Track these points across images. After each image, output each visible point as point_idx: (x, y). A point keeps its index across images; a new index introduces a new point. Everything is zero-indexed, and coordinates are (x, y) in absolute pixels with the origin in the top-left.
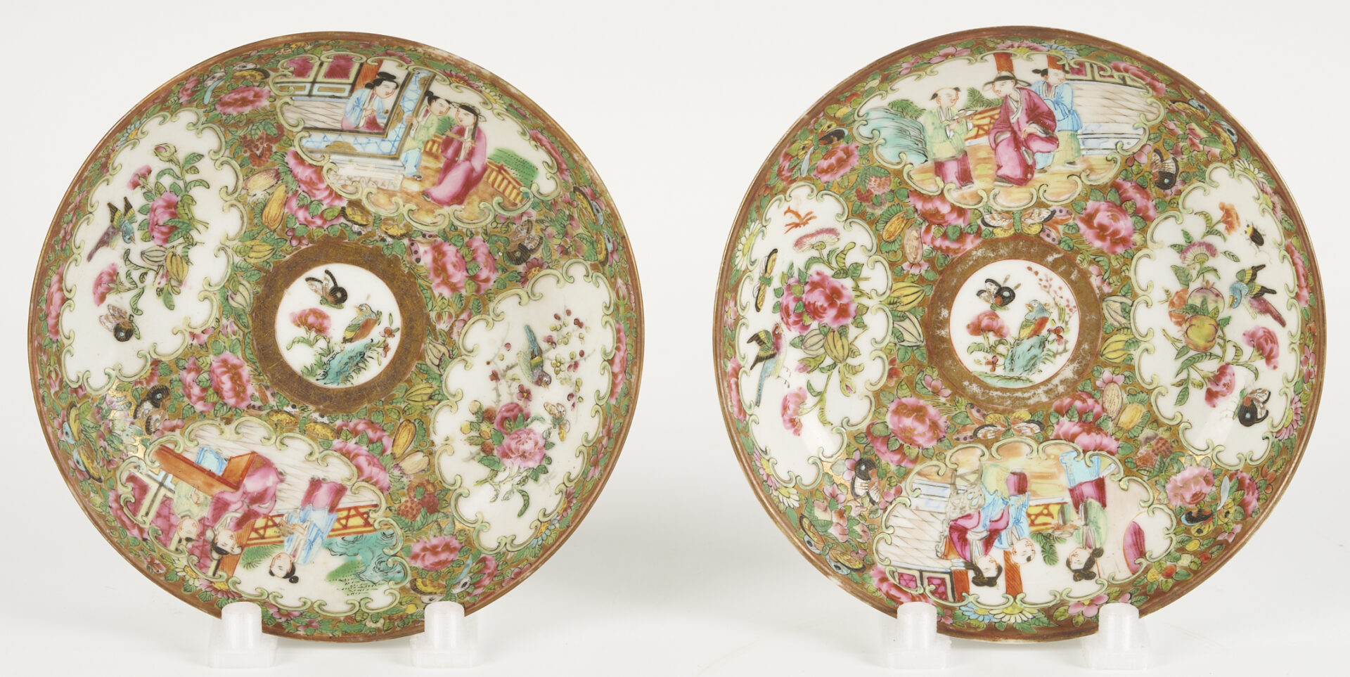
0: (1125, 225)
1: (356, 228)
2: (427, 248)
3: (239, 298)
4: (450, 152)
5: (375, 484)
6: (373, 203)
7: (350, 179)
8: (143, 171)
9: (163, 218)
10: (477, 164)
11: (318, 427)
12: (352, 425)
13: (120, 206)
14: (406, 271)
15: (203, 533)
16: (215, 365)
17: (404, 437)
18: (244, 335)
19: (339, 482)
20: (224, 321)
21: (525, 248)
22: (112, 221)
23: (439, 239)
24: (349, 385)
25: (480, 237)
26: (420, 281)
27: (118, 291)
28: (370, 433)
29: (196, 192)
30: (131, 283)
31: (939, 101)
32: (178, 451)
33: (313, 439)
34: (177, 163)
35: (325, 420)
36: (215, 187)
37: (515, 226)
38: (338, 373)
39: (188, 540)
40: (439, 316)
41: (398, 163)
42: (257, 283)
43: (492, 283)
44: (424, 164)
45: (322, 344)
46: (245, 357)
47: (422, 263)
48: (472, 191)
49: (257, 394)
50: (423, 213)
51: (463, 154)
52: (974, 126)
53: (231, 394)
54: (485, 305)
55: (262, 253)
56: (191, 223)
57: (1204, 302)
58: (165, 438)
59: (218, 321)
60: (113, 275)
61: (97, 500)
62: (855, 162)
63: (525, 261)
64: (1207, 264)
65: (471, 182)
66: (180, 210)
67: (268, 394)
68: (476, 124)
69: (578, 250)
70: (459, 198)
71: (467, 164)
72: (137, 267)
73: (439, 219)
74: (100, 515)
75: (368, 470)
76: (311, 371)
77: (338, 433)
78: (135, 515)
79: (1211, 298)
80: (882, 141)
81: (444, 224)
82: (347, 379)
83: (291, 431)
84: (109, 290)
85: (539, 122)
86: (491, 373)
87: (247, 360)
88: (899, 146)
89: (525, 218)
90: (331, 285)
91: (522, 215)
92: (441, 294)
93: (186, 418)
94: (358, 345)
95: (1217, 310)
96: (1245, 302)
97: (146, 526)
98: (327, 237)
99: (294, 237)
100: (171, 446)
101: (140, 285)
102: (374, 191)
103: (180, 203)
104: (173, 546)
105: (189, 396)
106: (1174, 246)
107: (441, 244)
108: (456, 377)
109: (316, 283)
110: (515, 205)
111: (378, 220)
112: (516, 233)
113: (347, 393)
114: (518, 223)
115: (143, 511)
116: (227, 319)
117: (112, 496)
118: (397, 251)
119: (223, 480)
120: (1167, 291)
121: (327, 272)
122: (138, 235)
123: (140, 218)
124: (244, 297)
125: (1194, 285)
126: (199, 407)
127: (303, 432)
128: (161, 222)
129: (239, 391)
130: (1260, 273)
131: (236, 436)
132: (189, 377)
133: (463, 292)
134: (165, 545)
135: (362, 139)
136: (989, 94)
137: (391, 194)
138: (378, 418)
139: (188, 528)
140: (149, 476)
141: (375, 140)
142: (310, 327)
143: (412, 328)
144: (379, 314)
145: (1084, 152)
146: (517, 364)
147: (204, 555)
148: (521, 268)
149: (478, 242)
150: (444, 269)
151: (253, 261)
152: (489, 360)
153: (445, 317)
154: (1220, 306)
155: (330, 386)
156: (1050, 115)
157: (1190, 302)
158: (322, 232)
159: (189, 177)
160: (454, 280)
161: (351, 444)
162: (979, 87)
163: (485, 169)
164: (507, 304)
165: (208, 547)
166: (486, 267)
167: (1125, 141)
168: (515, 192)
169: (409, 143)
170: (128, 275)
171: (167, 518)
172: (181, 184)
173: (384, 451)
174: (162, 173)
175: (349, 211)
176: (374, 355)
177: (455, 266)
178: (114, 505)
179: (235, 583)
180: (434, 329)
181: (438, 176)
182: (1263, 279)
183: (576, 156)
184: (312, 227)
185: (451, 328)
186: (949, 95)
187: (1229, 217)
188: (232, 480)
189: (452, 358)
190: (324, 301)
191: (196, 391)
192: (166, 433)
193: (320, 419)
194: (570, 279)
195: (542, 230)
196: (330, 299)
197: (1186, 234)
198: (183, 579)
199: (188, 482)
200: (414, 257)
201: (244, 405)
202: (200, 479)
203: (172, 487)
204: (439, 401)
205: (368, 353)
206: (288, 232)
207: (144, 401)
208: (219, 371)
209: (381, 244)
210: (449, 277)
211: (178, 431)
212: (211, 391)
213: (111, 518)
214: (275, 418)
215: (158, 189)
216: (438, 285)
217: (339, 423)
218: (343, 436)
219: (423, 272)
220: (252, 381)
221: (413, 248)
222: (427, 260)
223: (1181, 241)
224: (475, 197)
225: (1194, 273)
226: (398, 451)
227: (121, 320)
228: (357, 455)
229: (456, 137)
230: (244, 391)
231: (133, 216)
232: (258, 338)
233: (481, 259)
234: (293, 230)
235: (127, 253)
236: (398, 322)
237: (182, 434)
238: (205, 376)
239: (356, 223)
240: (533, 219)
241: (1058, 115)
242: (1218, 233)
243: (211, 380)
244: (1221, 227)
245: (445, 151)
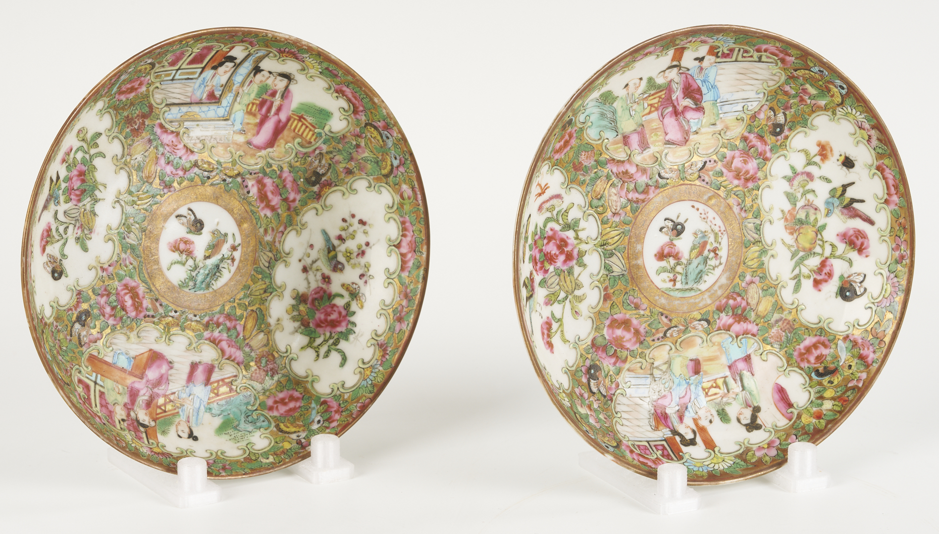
0: (752, 166)
1: (205, 174)
2: (254, 182)
3: (132, 236)
4: (264, 110)
5: (234, 360)
6: (215, 154)
7: (199, 139)
9: (77, 184)
10: (284, 116)
11: (193, 324)
12: (215, 319)
15: (129, 415)
16: (119, 288)
17: (250, 323)
18: (138, 264)
19: (210, 362)
20: (123, 255)
21: (317, 173)
23: (261, 175)
25: (287, 170)
26: (251, 207)
28: (228, 324)
29: (97, 162)
30: (59, 236)
31: (628, 89)
32: (101, 356)
33: (191, 333)
35: (197, 318)
36: (109, 156)
37: (310, 159)
40: (266, 231)
41: (229, 122)
42: (143, 224)
43: (297, 202)
44: (247, 121)
45: (190, 263)
46: (140, 280)
47: (251, 194)
48: (280, 137)
49: (150, 306)
50: (248, 157)
51: (273, 110)
53: (132, 308)
54: (295, 219)
55: (145, 201)
56: (95, 186)
57: (807, 216)
58: (91, 348)
59: (119, 255)
63: (318, 183)
64: (807, 188)
66: (88, 177)
67: (158, 304)
68: (287, 87)
69: (362, 169)
70: (271, 143)
71: (276, 116)
72: (62, 223)
73: (259, 160)
75: (228, 350)
76: (185, 283)
77: (207, 326)
79: (811, 211)
81: (263, 163)
82: (209, 287)
83: (175, 329)
86: (301, 267)
87: (141, 283)
89: (317, 152)
90: (193, 218)
91: (315, 149)
92: (265, 215)
93: (104, 330)
95: (816, 220)
96: (838, 211)
99: (165, 187)
100: (95, 354)
101: (64, 236)
102: (215, 146)
103: (87, 171)
105: (104, 315)
106: (784, 177)
107: (262, 178)
108: (280, 274)
109: (183, 218)
110: (311, 142)
112: (312, 163)
114: (313, 156)
116: (125, 253)
119: (132, 373)
121: (189, 209)
122: (62, 198)
123: (63, 186)
124: (135, 235)
125: (800, 203)
126: (112, 321)
127: (183, 330)
128: (75, 188)
129: (137, 306)
131: (139, 338)
132: (103, 300)
133: (280, 211)
135: (204, 108)
138: (231, 312)
140: (88, 378)
141: (213, 107)
142: (182, 251)
143: (248, 243)
144: (226, 235)
145: (721, 116)
148: (316, 188)
149: (286, 174)
150: (266, 196)
151: (139, 207)
152: (300, 258)
153: (270, 231)
154: (819, 217)
156: (699, 91)
157: (797, 217)
158: (182, 180)
159: (93, 151)
160: (273, 203)
161: (216, 333)
163: (288, 120)
164: (309, 216)
166: (293, 190)
168: (311, 133)
169: (237, 106)
172: (88, 156)
173: (238, 335)
174: (77, 150)
175: (200, 163)
176: (226, 266)
177: (272, 193)
181: (256, 129)
185: (274, 238)
186: (635, 84)
187: (824, 151)
188: (138, 372)
189: (276, 260)
190: (189, 231)
192: (92, 344)
193: (194, 318)
194: (354, 191)
195: (331, 158)
196: (193, 229)
197: (792, 167)
199: (110, 378)
200: (245, 190)
201: (141, 315)
202: (117, 375)
203: (103, 384)
204: (271, 293)
205: (221, 265)
206: (161, 183)
207: (75, 322)
208: (123, 292)
209: (223, 184)
210: (269, 201)
211: (99, 343)
212: (118, 308)
214: (163, 322)
215: (74, 163)
216: (263, 208)
217: (206, 318)
218: (210, 327)
219: (252, 200)
220: (146, 296)
221: (244, 184)
222: (254, 191)
223: (789, 173)
225: (799, 195)
226: (247, 334)
228: (220, 340)
229: (270, 98)
230: (141, 305)
231: (60, 184)
232: (147, 265)
233: (289, 185)
234: (164, 181)
235: (56, 214)
236: (239, 240)
237: (102, 344)
238: (113, 298)
239: (205, 171)
240: (324, 151)
241: (704, 90)
242: (815, 164)
243: (118, 300)
244: (817, 159)
245: (260, 109)
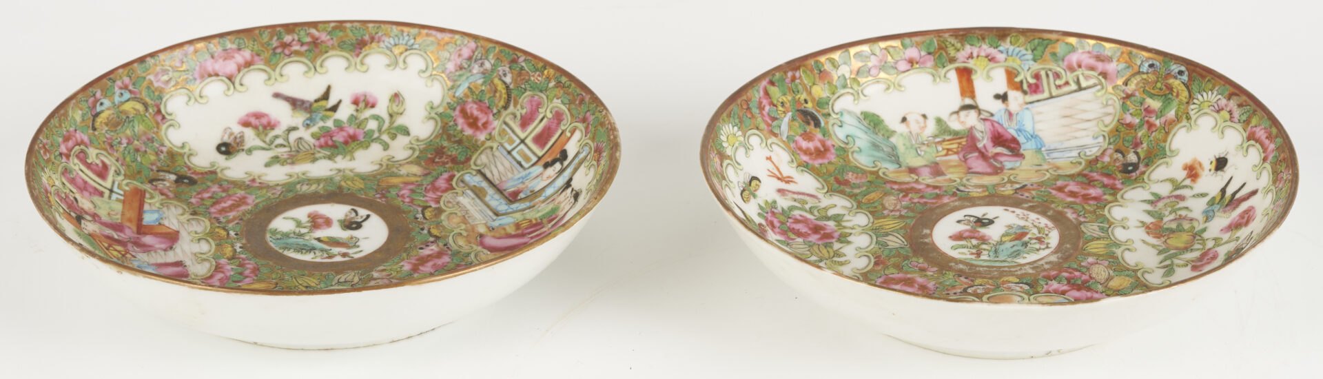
8: (371, 100)
9: (339, 137)
13: (332, 101)
22: (316, 101)
27: (258, 135)
29: (377, 147)
30: (270, 139)
31: (908, 126)
34: (392, 123)
36: (389, 153)
56: (346, 153)
60: (270, 126)
66: (353, 144)
72: (287, 140)
84: (255, 127)
101: (273, 146)
103: (360, 142)
109: (354, 214)
122: (315, 129)
123: (330, 124)
128: (334, 137)
156: (1015, 141)
159: (385, 137)
170: (276, 137)
172: (376, 135)
174: (376, 118)
186: (917, 121)
215: (360, 124)
227: (235, 145)
231: (328, 117)
235: (295, 129)
241: (1022, 139)
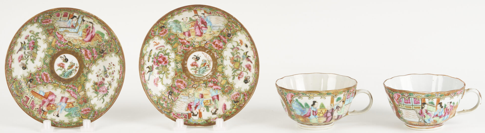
0: (221, 44)
1: (70, 47)
2: (84, 51)
3: (47, 61)
4: (88, 31)
5: (74, 97)
6: (73, 42)
7: (68, 37)
8: (28, 36)
9: (32, 45)
10: (93, 34)
11: (63, 86)
12: (69, 86)
13: (23, 43)
14: (80, 55)
15: (40, 107)
16: (42, 74)
17: (80, 88)
18: (48, 68)
19: (67, 97)
20: (44, 66)
21: (103, 50)
22: (22, 46)
23: (86, 49)
24: (69, 78)
25: (94, 48)
26: (82, 57)
27: (23, 60)
28: (73, 87)
29: (38, 40)
31: (183, 20)
32: (35, 91)
33: (62, 89)
34: (34, 34)
35: (64, 85)
36: (42, 39)
37: (101, 46)
38: (67, 76)
39: (37, 109)
40: (86, 64)
41: (78, 34)
42: (50, 58)
43: (97, 57)
44: (83, 34)
45: (63, 70)
46: (48, 73)
47: (83, 54)
48: (93, 39)
49: (51, 80)
50: (83, 44)
51: (90, 32)
52: (191, 25)
53: (46, 80)
54: (95, 62)
55: (51, 52)
56: (37, 46)
57: (237, 59)
58: (32, 89)
59: (43, 65)
60: (22, 56)
61: (19, 100)
62: (167, 32)
63: (103, 53)
64: (237, 52)
65: (92, 37)
66: (35, 44)
67: (53, 80)
68: (93, 26)
69: (113, 50)
70: (90, 41)
71: (91, 34)
72: (27, 55)
73: (86, 45)
74: (19, 103)
75: (73, 95)
76: (61, 75)
77: (67, 87)
78: (26, 103)
79: (239, 58)
80: (172, 28)
81: (87, 46)
82: (68, 77)
83: (57, 87)
84: (21, 59)
85: (104, 25)
86: (97, 75)
87: (49, 73)
88: (176, 29)
89: (103, 44)
90: (65, 58)
91: (102, 44)
92: (87, 60)
93: (37, 85)
94: (70, 70)
95: (240, 61)
96: (245, 59)
97: (29, 106)
98: (64, 49)
99: (57, 49)
100: (34, 90)
101: (27, 58)
102: (73, 39)
103: (35, 42)
104: (34, 110)
105: (37, 81)
106: (231, 48)
107: (86, 50)
108: (90, 76)
109: (62, 58)
110: (101, 42)
111: (74, 45)
112: (101, 47)
113: (68, 79)
114: (102, 45)
115: (28, 103)
116: (45, 65)
117: (22, 100)
118: (78, 51)
119: (44, 97)
120: (230, 57)
121: (64, 56)
122: (27, 49)
123: (27, 45)
124: (48, 61)
125: (235, 56)
126: (39, 83)
127: (60, 87)
128: (31, 46)
129: (47, 79)
130: (247, 53)
131: (47, 88)
132: (37, 77)
133: (91, 59)
134: (32, 110)
135: (71, 29)
136: (193, 19)
137: (76, 40)
138: (74, 84)
139: (37, 106)
140: (30, 96)
141: (73, 29)
142: (61, 66)
143: (81, 66)
144: (74, 64)
145: (213, 30)
146: (102, 73)
147: (40, 112)
148: (102, 54)
149: (94, 49)
150: (87, 55)
151: (49, 54)
152: (96, 72)
153: (88, 64)
154: (240, 60)
155: (65, 78)
156: (206, 23)
157: (234, 59)
158: (63, 48)
159: (37, 37)
160: (89, 57)
161: (69, 90)
162: (191, 17)
163: (95, 35)
164: (100, 62)
165: (41, 110)
166: (95, 54)
167: (221, 27)
168: (101, 39)
169: (80, 30)
170: (25, 56)
171: (33, 104)
172: (35, 38)
173: (76, 91)
174: (31, 36)
175: (68, 43)
176: (74, 72)
177: (89, 54)
178: (22, 102)
179: (46, 117)
180: (85, 67)
181: (86, 36)
182: (248, 54)
183: (111, 31)
184: (61, 47)
185: (89, 66)
186: (185, 19)
187: (241, 42)
188: (46, 97)
189: (89, 72)
190: (64, 61)
191: (39, 79)
192: (33, 88)
193: (63, 85)
194: (112, 56)
195: (106, 47)
196: (65, 61)
197: (233, 46)
198: (36, 116)
199: (37, 97)
200: (81, 52)
201: (48, 82)
202: (40, 97)
203: (34, 99)
204: (87, 81)
205: (72, 72)
206: (56, 48)
207: (28, 81)
208: (43, 75)
209: (75, 50)
210: (88, 56)
211: (35, 87)
212: (42, 79)
213: (22, 104)
214: (54, 85)
215: (31, 39)
216: (86, 58)
217: (67, 85)
218: (68, 88)
219: (83, 55)
220: (50, 77)
221: (81, 51)
222: (84, 53)
223: (232, 47)
224: (93, 40)
225: (235, 54)
226: (79, 91)
227: (24, 66)
228: (71, 92)
229: (89, 28)
230: (48, 79)
231: (26, 45)
232: (51, 69)
233: (94, 53)
234: (57, 47)
235: (25, 52)
236: (78, 65)
237: (36, 88)
238: (40, 76)
239: (70, 46)
240: (104, 44)
241: (207, 22)
242: (239, 45)
243: (42, 77)
244: (240, 44)
245: (87, 31)
